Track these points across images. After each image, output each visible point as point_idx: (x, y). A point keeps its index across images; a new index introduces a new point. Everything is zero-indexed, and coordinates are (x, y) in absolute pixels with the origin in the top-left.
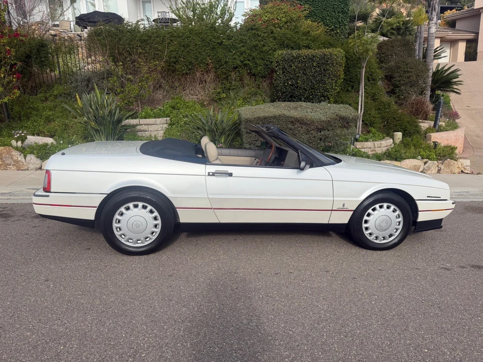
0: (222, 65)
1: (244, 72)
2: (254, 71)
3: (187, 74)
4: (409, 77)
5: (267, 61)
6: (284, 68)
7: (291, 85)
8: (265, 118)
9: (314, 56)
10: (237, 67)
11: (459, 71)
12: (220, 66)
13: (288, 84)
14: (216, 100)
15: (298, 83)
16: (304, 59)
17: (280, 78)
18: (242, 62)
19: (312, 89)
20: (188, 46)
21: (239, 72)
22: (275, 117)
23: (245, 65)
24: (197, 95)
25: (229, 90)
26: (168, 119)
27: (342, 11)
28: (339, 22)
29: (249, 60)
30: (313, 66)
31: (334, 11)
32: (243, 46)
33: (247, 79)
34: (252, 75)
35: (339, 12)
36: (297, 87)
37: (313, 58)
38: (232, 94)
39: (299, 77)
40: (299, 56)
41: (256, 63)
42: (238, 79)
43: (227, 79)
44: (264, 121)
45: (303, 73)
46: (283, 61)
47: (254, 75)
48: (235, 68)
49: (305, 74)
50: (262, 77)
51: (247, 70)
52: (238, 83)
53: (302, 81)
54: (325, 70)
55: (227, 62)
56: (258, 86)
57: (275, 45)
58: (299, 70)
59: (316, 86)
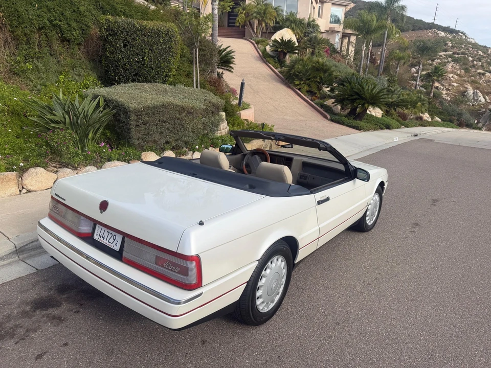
0: (23, 22)
1: (54, 35)
2: (67, 35)
4: (204, 55)
5: (83, 24)
6: (125, 40)
7: (136, 61)
9: (159, 31)
10: (43, 28)
12: (19, 24)
13: (133, 60)
14: (15, 73)
15: (145, 60)
16: (149, 32)
17: (121, 51)
18: (51, 21)
19: (159, 68)
21: (46, 35)
22: (163, 106)
23: (54, 26)
25: (32, 58)
29: (60, 21)
30: (160, 42)
33: (57, 46)
34: (64, 40)
36: (143, 65)
37: (158, 33)
38: (40, 65)
39: (145, 53)
40: (142, 29)
41: (69, 25)
42: (44, 44)
43: (28, 43)
44: (153, 110)
45: (150, 49)
46: (122, 32)
47: (68, 41)
48: (40, 29)
49: (151, 50)
50: (78, 44)
51: (57, 33)
52: (46, 50)
53: (150, 58)
54: (170, 48)
55: (29, 18)
56: (72, 56)
57: (89, 5)
58: (145, 45)
59: (162, 65)
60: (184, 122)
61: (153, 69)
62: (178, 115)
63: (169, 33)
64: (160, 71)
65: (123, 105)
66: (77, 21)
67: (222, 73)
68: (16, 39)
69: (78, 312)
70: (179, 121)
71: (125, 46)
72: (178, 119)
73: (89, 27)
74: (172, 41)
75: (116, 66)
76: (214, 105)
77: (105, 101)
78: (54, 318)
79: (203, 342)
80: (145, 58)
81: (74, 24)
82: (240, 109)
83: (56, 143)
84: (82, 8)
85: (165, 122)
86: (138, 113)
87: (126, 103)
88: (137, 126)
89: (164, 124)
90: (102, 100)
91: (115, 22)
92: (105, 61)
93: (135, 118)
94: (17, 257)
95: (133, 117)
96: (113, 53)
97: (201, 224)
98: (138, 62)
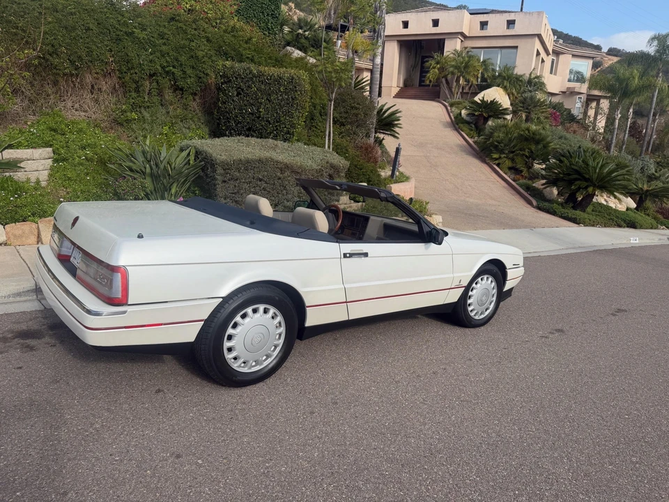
0: (133, 68)
1: (166, 82)
2: (181, 83)
3: (72, 75)
4: (356, 115)
5: (200, 71)
6: (239, 88)
7: (250, 113)
8: (248, 161)
9: (280, 78)
10: (154, 74)
11: (400, 112)
12: (129, 69)
13: (246, 111)
14: (119, 122)
15: (260, 112)
16: (268, 79)
17: (233, 100)
18: (163, 68)
19: (277, 122)
20: (74, 29)
21: (157, 82)
22: (260, 161)
23: (167, 73)
24: (86, 111)
25: (140, 107)
26: (50, 150)
27: (272, 14)
28: (268, 28)
29: (174, 67)
30: (280, 91)
31: (263, 13)
32: (164, 44)
33: (169, 95)
34: (177, 89)
35: (268, 15)
36: (258, 118)
37: (279, 80)
38: (147, 115)
39: (261, 103)
40: (261, 75)
41: (184, 73)
42: (154, 92)
43: (137, 90)
44: (247, 165)
45: (267, 99)
46: (237, 78)
47: (182, 89)
48: (151, 76)
49: (269, 101)
50: (192, 94)
51: (170, 80)
52: (156, 99)
53: (267, 110)
54: (293, 99)
55: (140, 64)
56: (185, 107)
57: (210, 50)
58: (261, 95)
59: (282, 119)
60: (287, 183)
61: (270, 124)
62: (279, 174)
63: (294, 81)
64: (279, 126)
65: (211, 156)
66: (193, 68)
67: (383, 139)
68: (123, 85)
69: (54, 346)
70: (280, 181)
71: (239, 94)
72: (279, 179)
73: (207, 75)
74: (296, 91)
75: (228, 118)
76: (332, 166)
77: (196, 152)
78: (28, 346)
79: (159, 391)
80: (261, 110)
81: (189, 71)
82: (393, 182)
83: (124, 190)
84: (200, 54)
85: (261, 180)
86: (227, 167)
87: (214, 155)
88: (224, 182)
89: (259, 183)
90: (193, 151)
91: (231, 68)
92: (218, 113)
93: (222, 171)
94: (35, 297)
95: (220, 170)
96: (225, 103)
97: (140, 236)
98: (252, 114)
